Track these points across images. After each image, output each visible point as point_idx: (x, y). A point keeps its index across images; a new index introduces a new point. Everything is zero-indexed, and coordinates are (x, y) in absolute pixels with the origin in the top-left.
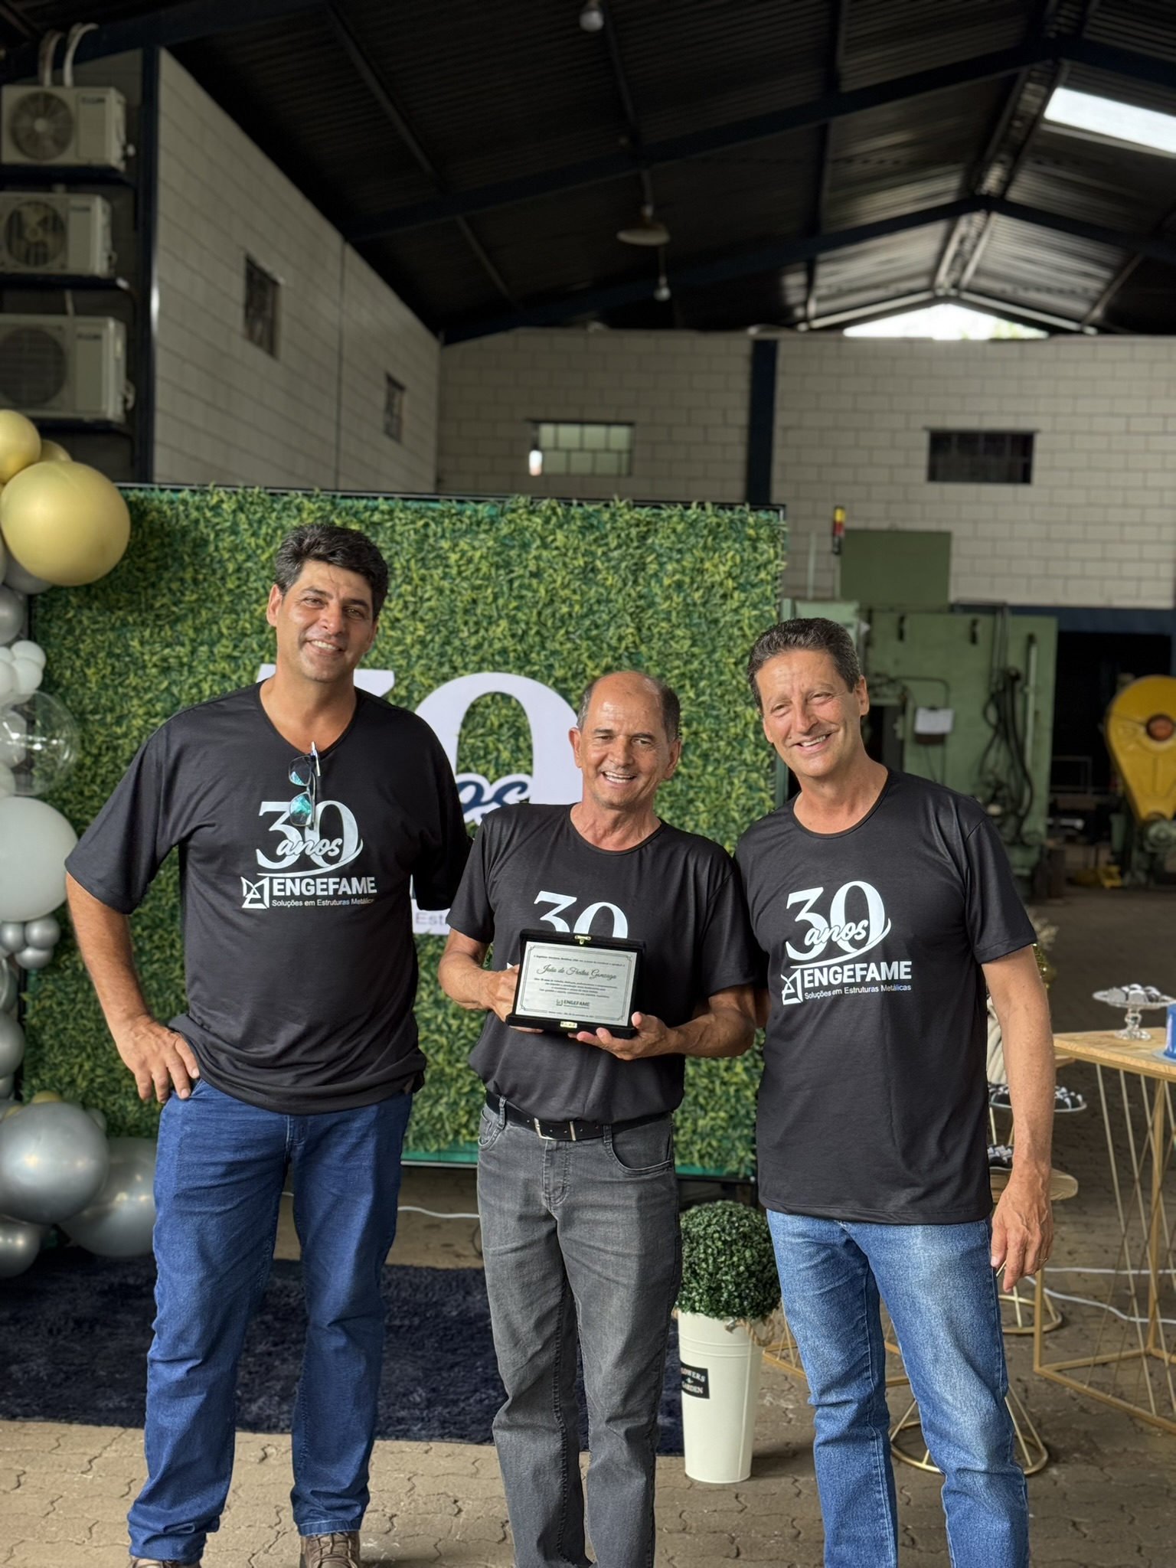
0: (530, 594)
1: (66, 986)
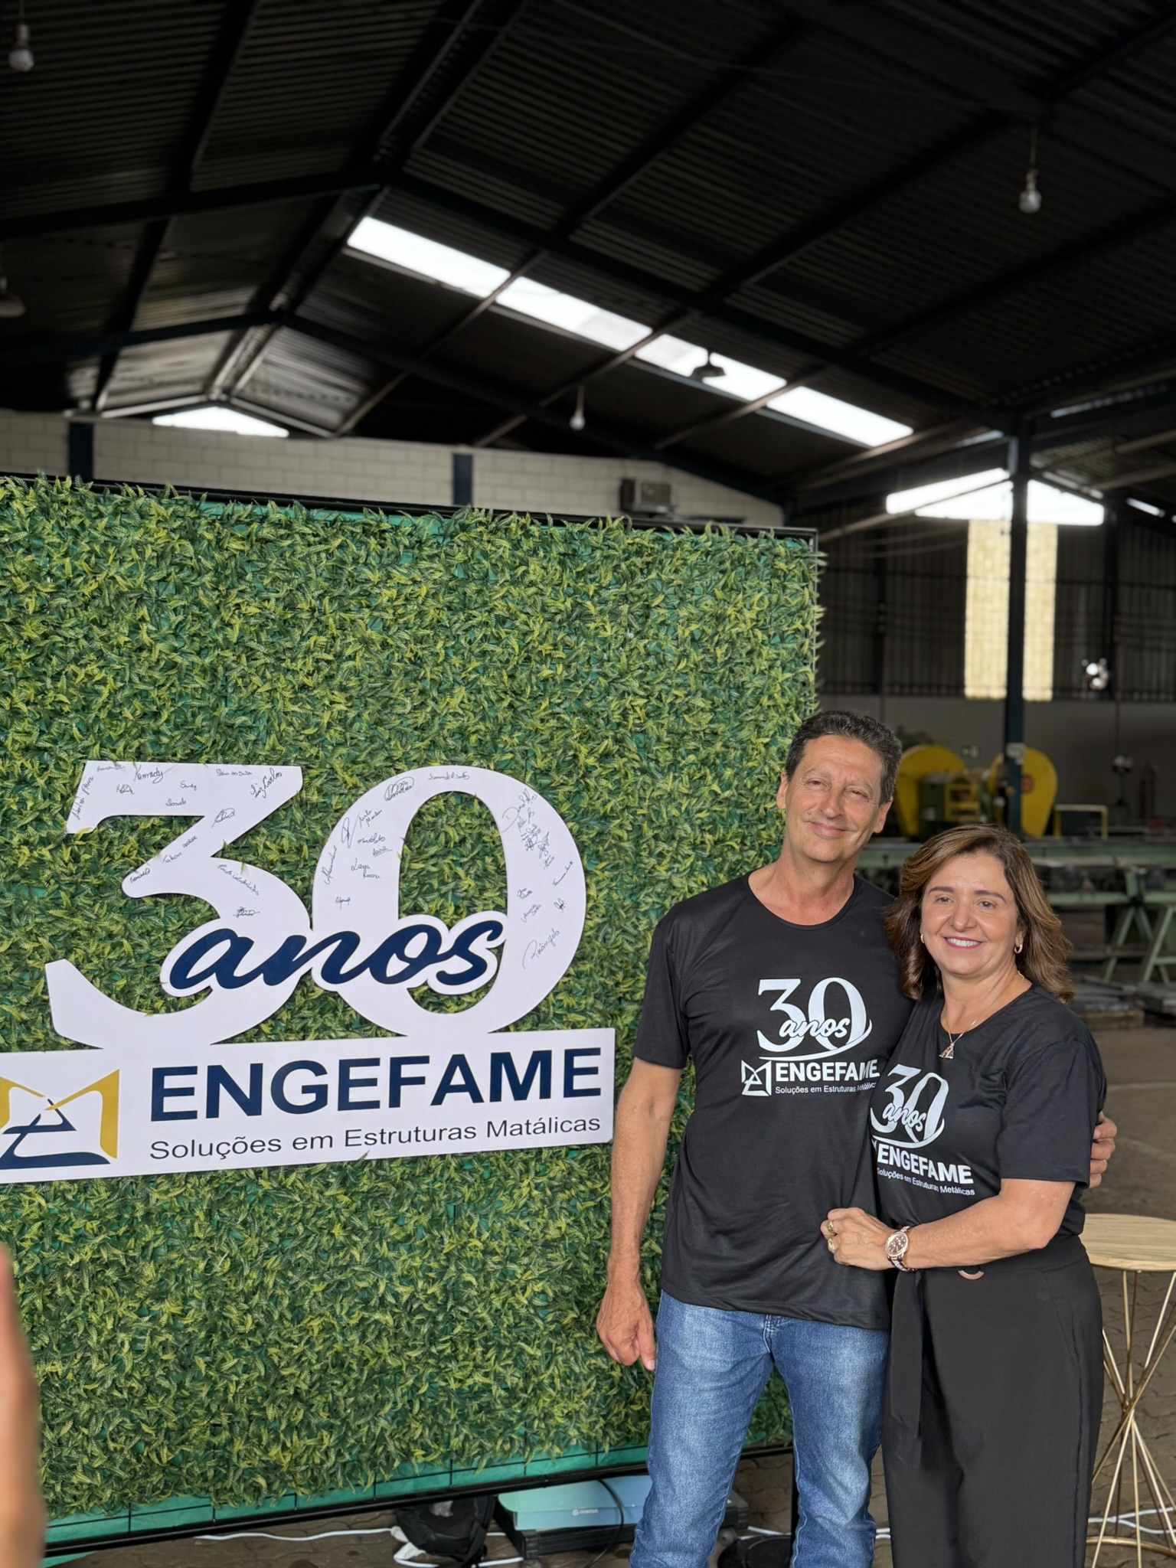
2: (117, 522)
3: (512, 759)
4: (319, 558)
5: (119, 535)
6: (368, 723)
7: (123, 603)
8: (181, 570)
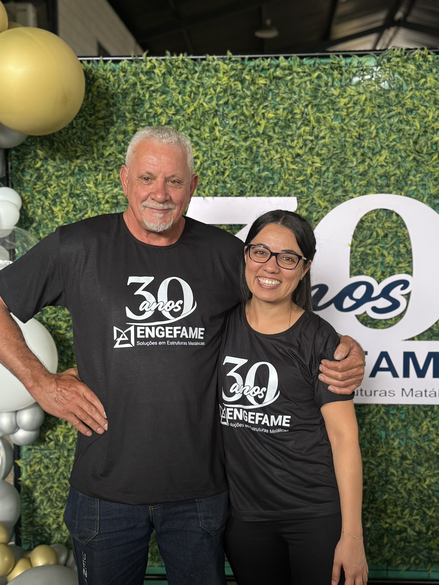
1: (50, 454)
2: (204, 75)
3: (416, 189)
4: (306, 86)
5: (205, 82)
6: (332, 172)
7: (207, 117)
8: (235, 97)
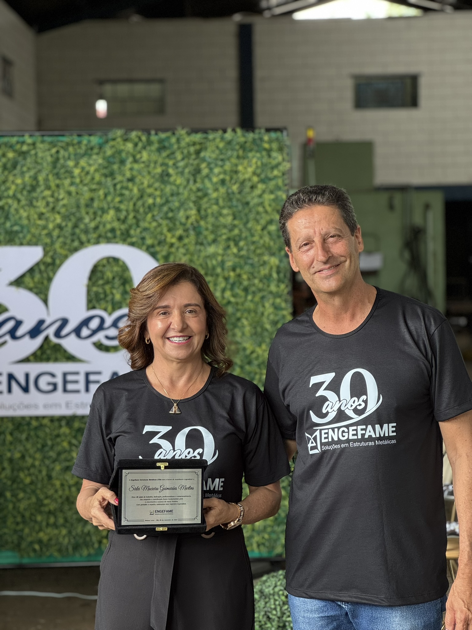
0: (127, 193)
6: (70, 227)
